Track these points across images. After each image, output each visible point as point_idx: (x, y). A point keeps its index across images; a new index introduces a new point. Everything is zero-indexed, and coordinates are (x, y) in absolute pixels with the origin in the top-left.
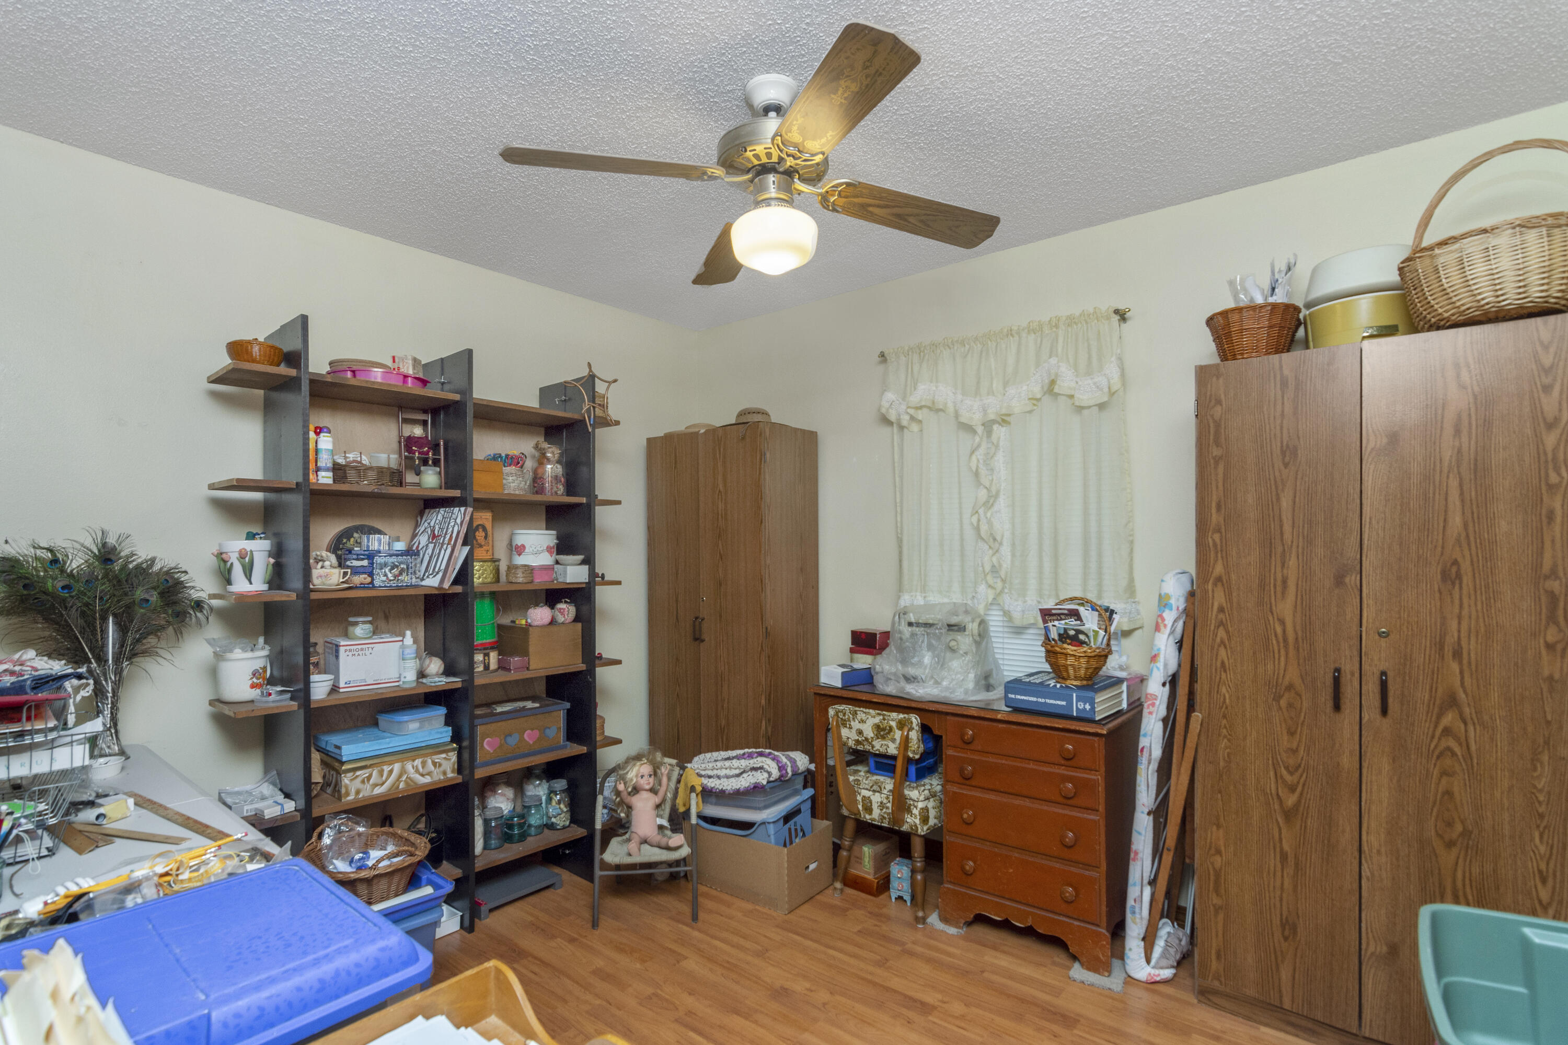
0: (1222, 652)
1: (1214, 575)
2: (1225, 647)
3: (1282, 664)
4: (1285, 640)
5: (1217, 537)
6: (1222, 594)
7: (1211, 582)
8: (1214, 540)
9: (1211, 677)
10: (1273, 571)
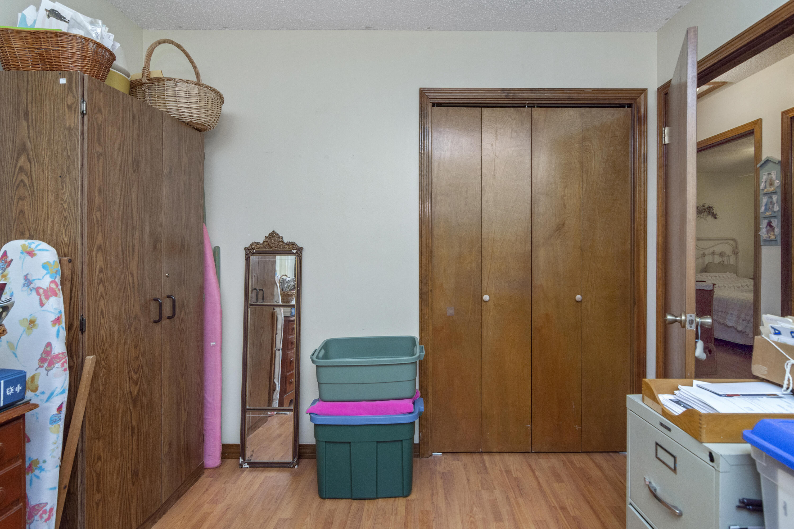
0: (102, 303)
1: (97, 244)
2: (103, 299)
3: (132, 302)
4: (133, 287)
5: (98, 214)
6: (101, 258)
7: (95, 250)
8: (96, 217)
9: (95, 325)
10: (128, 241)
